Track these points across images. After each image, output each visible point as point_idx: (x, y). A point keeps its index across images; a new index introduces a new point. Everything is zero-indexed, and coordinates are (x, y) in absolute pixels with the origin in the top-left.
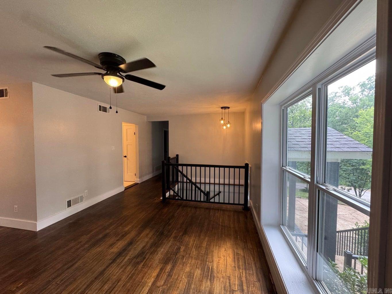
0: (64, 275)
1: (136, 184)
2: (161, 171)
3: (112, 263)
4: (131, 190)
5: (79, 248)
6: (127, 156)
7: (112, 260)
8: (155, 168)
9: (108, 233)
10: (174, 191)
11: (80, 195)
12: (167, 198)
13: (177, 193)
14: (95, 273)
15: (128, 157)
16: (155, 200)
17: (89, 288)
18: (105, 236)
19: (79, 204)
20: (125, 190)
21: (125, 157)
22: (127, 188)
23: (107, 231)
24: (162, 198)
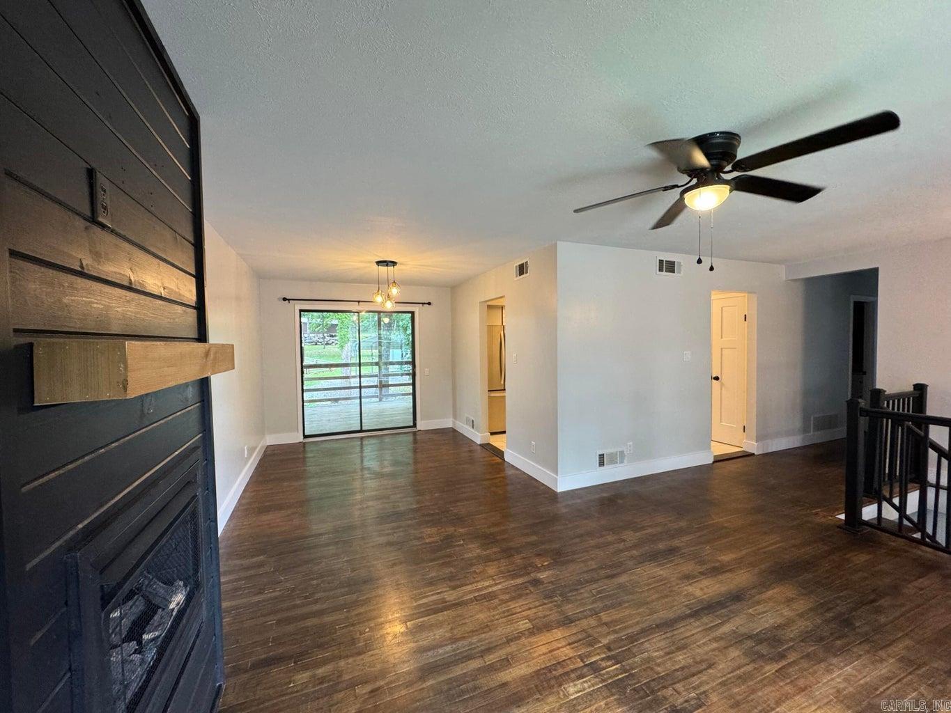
0: (601, 584)
1: (747, 455)
2: (841, 432)
3: (691, 616)
4: (733, 466)
5: (621, 551)
6: (720, 377)
7: (691, 609)
8: (812, 418)
9: (678, 547)
10: (901, 509)
11: (620, 449)
12: (867, 523)
13: (915, 519)
14: (655, 616)
15: (723, 378)
16: (816, 514)
17: (647, 636)
18: (672, 551)
19: (617, 465)
20: (714, 462)
21: (717, 378)
22: (719, 460)
23: (676, 543)
24: (842, 517)
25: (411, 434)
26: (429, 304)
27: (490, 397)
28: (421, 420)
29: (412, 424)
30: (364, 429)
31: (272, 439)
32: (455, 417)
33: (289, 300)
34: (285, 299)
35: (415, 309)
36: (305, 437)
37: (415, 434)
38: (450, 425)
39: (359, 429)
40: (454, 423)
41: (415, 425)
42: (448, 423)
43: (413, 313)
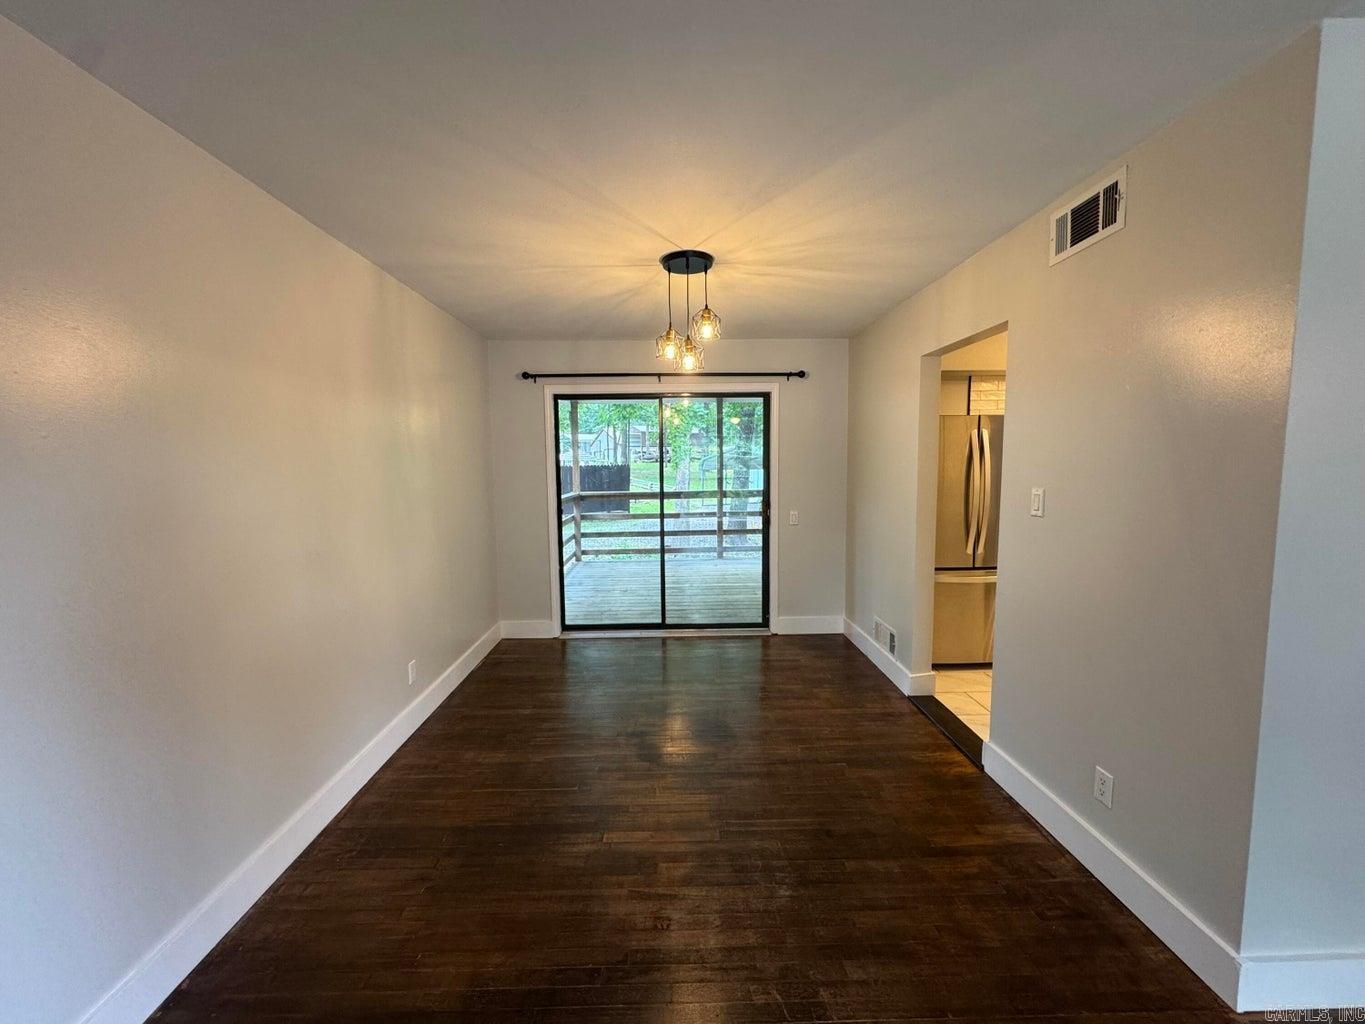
25: (759, 643)
26: (801, 374)
27: (937, 585)
28: (779, 614)
29: (760, 620)
30: (669, 621)
31: (511, 628)
32: (851, 611)
33: (534, 377)
34: (526, 376)
35: (772, 386)
36: (565, 628)
37: (766, 641)
38: (840, 629)
39: (659, 621)
40: (848, 626)
41: (766, 623)
42: (833, 624)
43: (766, 396)
